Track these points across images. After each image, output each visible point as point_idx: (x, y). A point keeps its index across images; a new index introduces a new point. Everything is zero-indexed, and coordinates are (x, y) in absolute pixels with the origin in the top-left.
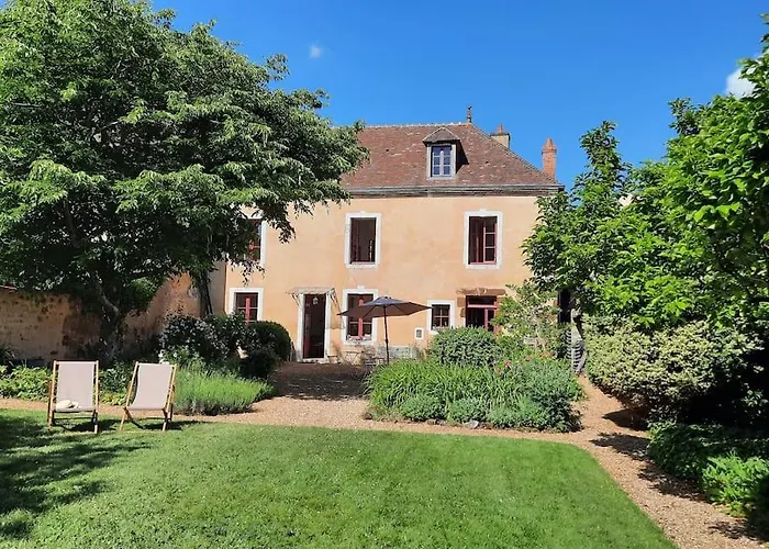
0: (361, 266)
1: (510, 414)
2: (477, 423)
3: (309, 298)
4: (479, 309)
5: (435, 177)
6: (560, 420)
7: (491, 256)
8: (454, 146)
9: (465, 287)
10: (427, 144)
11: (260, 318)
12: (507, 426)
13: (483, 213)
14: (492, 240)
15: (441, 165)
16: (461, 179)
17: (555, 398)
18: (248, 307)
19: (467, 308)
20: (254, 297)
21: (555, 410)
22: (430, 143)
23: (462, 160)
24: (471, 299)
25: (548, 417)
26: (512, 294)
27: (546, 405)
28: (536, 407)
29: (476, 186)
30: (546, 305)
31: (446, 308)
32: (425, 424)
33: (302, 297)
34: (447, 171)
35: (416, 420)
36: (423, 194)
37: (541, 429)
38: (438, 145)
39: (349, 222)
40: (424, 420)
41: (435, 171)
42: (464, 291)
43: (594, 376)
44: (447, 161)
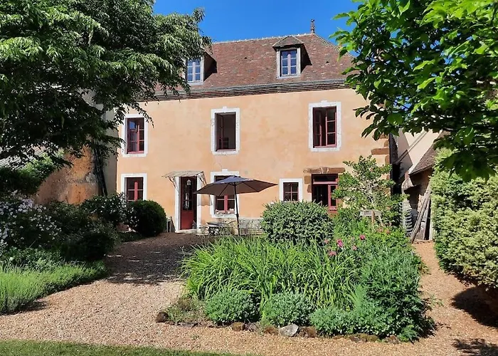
0: (224, 153)
1: (341, 315)
2: (295, 328)
3: (183, 180)
4: (323, 186)
5: (285, 77)
6: (407, 324)
7: (332, 141)
8: (299, 50)
9: (311, 167)
10: (276, 48)
11: (145, 198)
12: (335, 332)
13: (324, 104)
14: (332, 127)
15: (289, 67)
16: (305, 76)
17: (400, 295)
18: (136, 190)
19: (313, 185)
20: (140, 180)
21: (400, 311)
22: (279, 48)
23: (306, 61)
24: (316, 177)
25: (391, 320)
26: (350, 170)
27: (387, 304)
28: (374, 306)
29: (318, 82)
30: (381, 178)
31: (295, 186)
32: (230, 328)
33: (177, 180)
34: (294, 71)
35: (219, 324)
36: (273, 90)
37: (382, 336)
38: (286, 49)
39: (213, 117)
40: (229, 323)
41: (284, 72)
42: (310, 171)
43: (447, 261)
44: (294, 63)
